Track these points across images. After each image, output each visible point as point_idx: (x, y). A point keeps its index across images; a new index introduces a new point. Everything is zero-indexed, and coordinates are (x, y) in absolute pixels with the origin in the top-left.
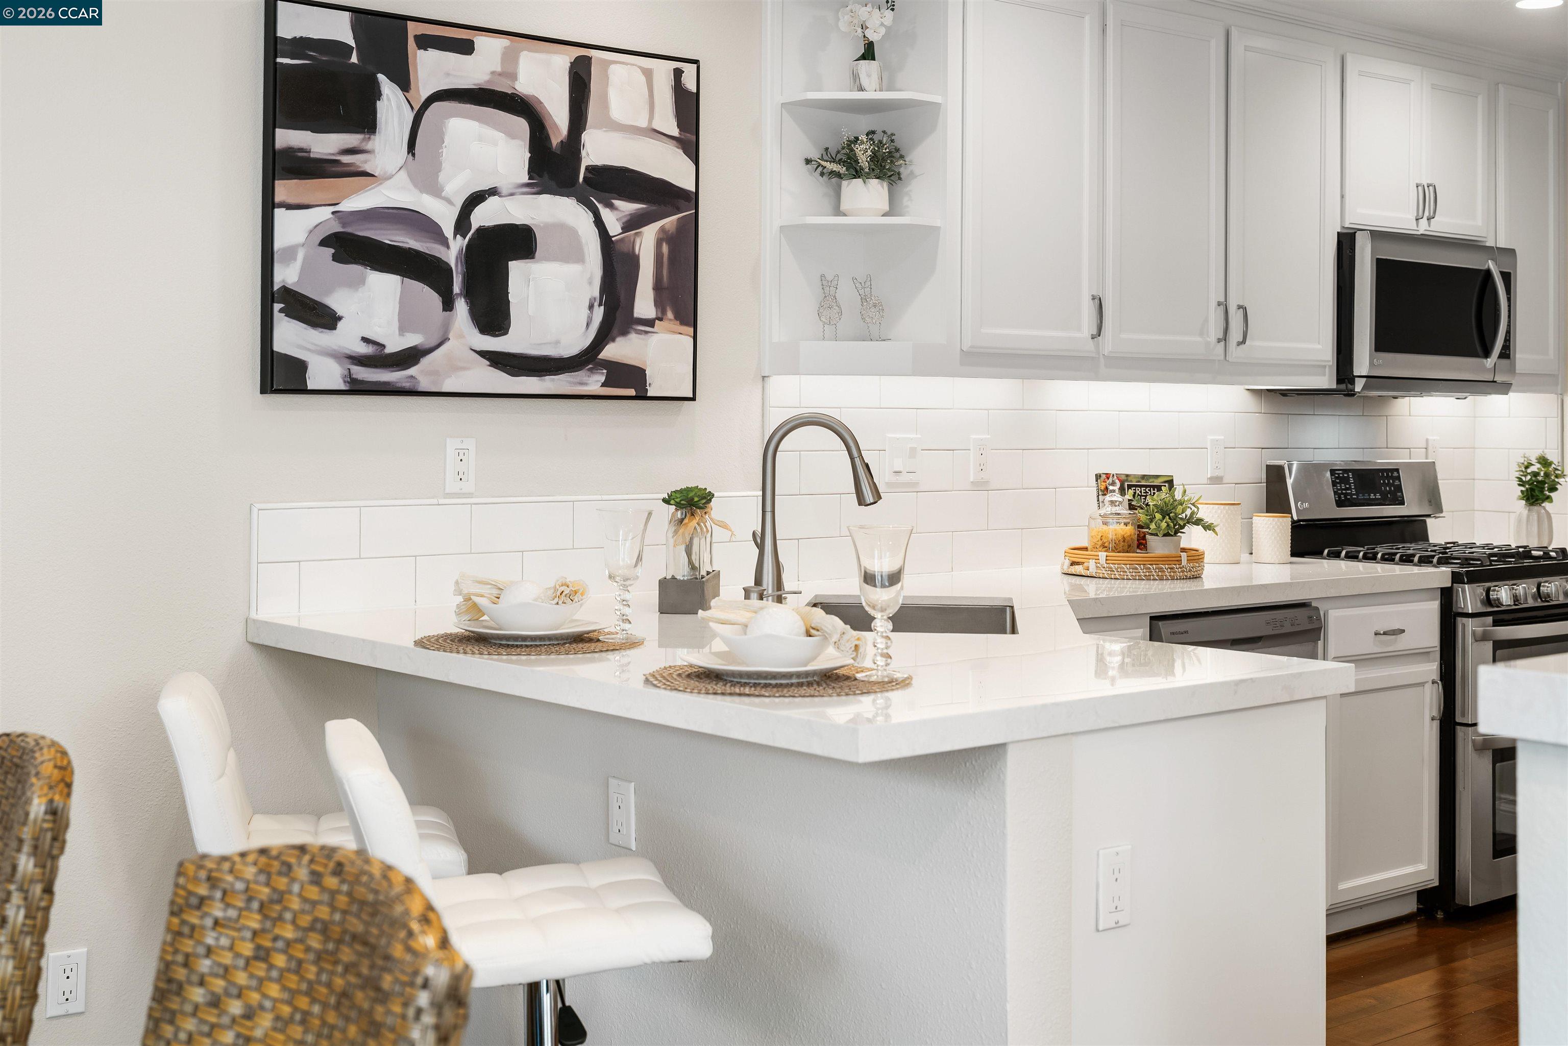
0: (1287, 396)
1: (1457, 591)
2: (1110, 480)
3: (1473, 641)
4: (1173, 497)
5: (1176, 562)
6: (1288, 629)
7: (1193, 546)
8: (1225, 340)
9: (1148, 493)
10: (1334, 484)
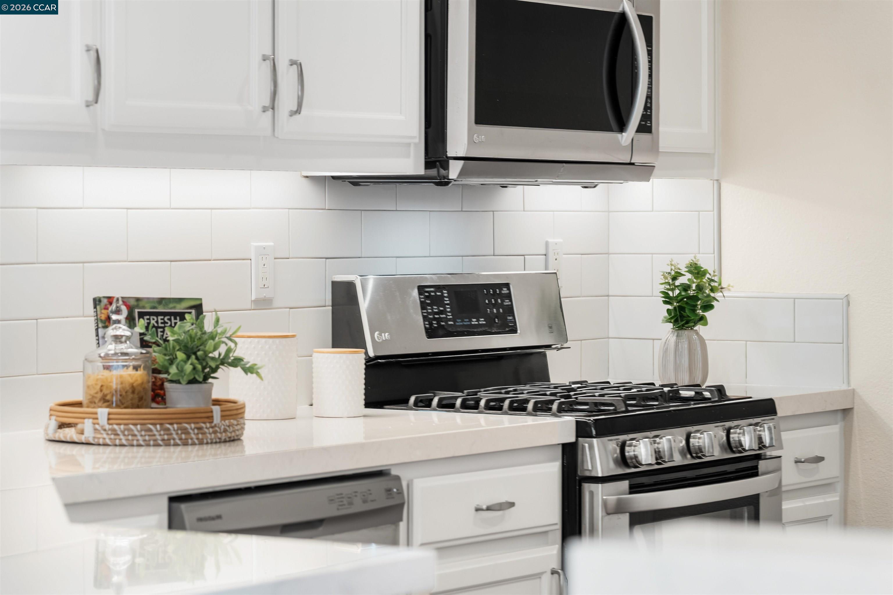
0: (360, 185)
1: (583, 447)
2: (114, 307)
3: (604, 514)
4: (201, 327)
5: (206, 420)
6: (358, 507)
7: (231, 396)
8: (273, 108)
9: (167, 323)
10: (423, 306)
